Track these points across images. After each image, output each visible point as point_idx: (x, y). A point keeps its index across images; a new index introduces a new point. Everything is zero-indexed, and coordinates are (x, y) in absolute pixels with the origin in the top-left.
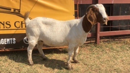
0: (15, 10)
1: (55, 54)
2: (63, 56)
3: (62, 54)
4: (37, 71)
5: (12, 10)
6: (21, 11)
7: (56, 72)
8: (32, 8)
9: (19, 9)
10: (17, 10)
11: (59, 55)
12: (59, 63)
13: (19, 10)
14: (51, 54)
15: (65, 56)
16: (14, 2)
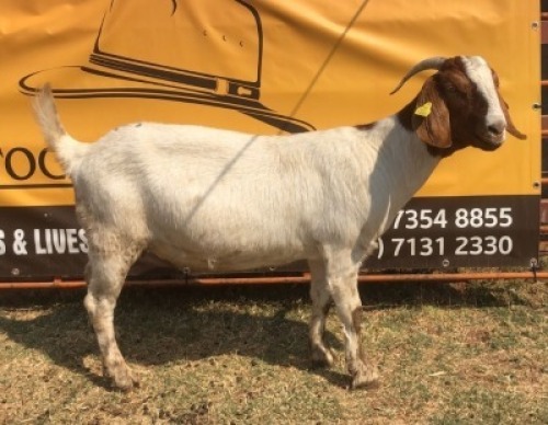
0: (234, 85)
1: (431, 310)
2: (472, 319)
3: (466, 311)
4: (335, 401)
5: (222, 89)
6: (263, 89)
7: (430, 420)
8: (319, 74)
9: (254, 80)
11: (452, 313)
12: (449, 362)
13: (255, 87)
14: (409, 308)
15: (483, 323)
16: (228, 47)
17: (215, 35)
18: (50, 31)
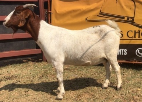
0: (129, 18)
5: (126, 19)
10: (131, 18)
13: (133, 18)
16: (128, 10)
17: (125, 7)
18: (92, 8)
